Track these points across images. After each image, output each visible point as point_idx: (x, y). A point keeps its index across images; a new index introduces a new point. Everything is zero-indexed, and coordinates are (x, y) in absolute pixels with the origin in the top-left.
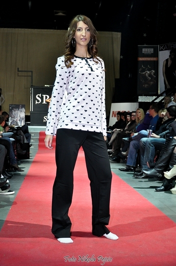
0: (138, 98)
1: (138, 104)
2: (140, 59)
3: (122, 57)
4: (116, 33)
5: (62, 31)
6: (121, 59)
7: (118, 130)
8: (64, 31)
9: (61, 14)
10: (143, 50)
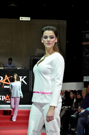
0: (83, 78)
1: (83, 83)
2: (84, 43)
3: (67, 42)
4: (62, 21)
5: (14, 19)
6: (67, 44)
7: (66, 107)
8: (16, 19)
9: (13, 5)
10: (87, 35)
